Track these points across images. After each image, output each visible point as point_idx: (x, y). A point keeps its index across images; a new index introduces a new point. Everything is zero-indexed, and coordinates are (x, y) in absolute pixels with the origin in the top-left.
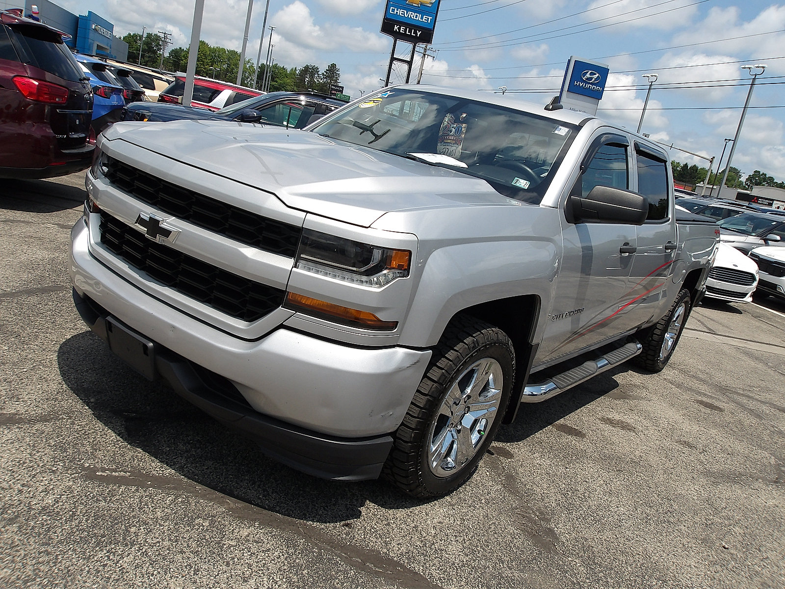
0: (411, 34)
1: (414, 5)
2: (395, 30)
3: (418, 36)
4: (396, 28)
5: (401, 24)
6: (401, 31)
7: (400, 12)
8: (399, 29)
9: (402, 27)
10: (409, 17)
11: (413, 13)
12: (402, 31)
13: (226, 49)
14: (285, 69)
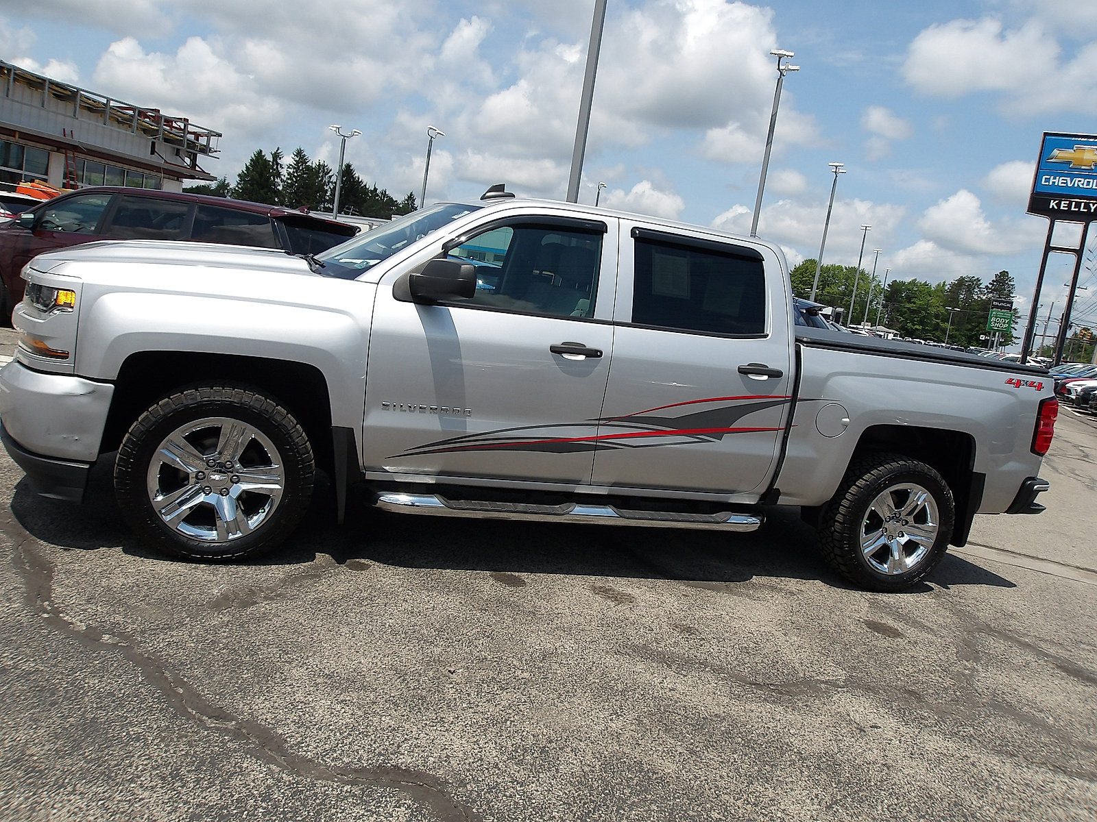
0: (1080, 209)
1: (1083, 167)
2: (1051, 207)
3: (1092, 211)
4: (1053, 204)
5: (1060, 197)
6: (1062, 208)
7: (1059, 181)
8: (1058, 205)
9: (1063, 202)
10: (1076, 185)
11: (1083, 180)
12: (1064, 207)
13: (843, 267)
14: (928, 285)
